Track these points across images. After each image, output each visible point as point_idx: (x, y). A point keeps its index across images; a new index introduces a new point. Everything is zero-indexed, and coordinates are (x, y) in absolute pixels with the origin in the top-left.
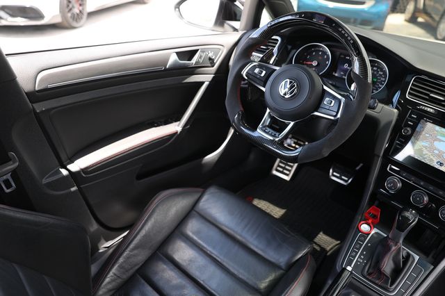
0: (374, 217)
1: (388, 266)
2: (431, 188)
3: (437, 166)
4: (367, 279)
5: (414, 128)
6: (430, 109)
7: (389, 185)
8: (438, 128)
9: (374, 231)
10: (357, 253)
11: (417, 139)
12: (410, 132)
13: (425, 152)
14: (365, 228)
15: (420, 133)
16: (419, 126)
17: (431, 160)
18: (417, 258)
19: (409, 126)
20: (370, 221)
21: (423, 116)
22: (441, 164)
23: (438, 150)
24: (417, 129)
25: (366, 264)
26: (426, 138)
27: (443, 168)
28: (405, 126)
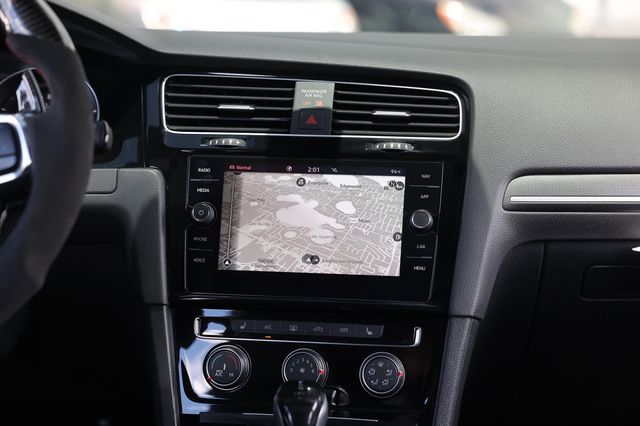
2: (318, 329)
3: (308, 269)
5: (216, 198)
6: (233, 139)
7: (219, 373)
8: (269, 178)
11: (235, 223)
12: (211, 213)
13: (267, 246)
15: (234, 206)
16: (226, 188)
17: (289, 259)
19: (204, 197)
21: (227, 161)
22: (314, 259)
23: (292, 229)
24: (226, 198)
26: (254, 213)
27: (321, 268)
28: (193, 202)
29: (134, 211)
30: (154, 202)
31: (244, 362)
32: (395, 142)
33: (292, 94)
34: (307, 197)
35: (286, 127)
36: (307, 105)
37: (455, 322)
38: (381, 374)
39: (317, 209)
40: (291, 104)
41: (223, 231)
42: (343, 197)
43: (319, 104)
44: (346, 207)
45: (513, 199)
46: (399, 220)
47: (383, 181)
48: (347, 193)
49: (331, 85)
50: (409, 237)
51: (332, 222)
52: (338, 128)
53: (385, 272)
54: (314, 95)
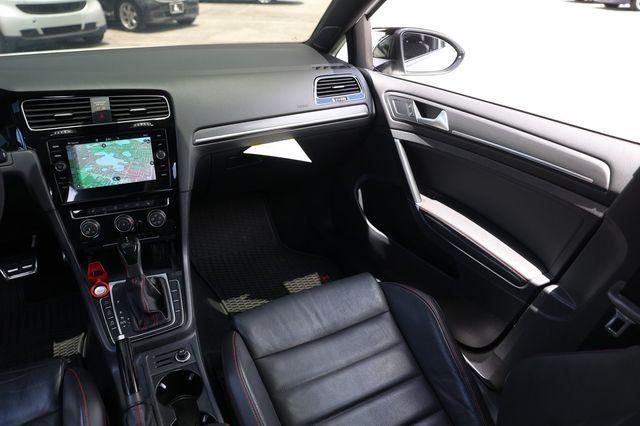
0: (99, 273)
1: (149, 303)
2: (126, 206)
3: (116, 183)
4: (144, 331)
5: (65, 158)
6: (66, 130)
7: (88, 232)
8: (88, 146)
9: (111, 286)
10: (114, 319)
11: (78, 169)
12: (65, 166)
13: (95, 176)
14: (99, 291)
15: (75, 160)
16: (69, 153)
17: (106, 180)
18: (164, 275)
19: (58, 159)
20: (99, 281)
21: (65, 141)
22: (118, 179)
23: (107, 167)
24: (70, 158)
25: (130, 321)
26: (85, 163)
27: (122, 181)
28: (55, 162)
29: (26, 171)
30: (35, 166)
31: (97, 225)
32: (142, 122)
33: (89, 104)
34: (109, 152)
35: (89, 121)
36: (98, 109)
37: (183, 194)
38: (157, 219)
39: (114, 156)
40: (90, 109)
41: (73, 172)
42: (124, 150)
43: (104, 108)
44: (127, 154)
45: (197, 141)
46: (151, 155)
47: (141, 140)
48: (126, 148)
49: (107, 98)
50: (157, 163)
51: (122, 161)
52: (115, 119)
53: (150, 178)
54: (100, 104)
